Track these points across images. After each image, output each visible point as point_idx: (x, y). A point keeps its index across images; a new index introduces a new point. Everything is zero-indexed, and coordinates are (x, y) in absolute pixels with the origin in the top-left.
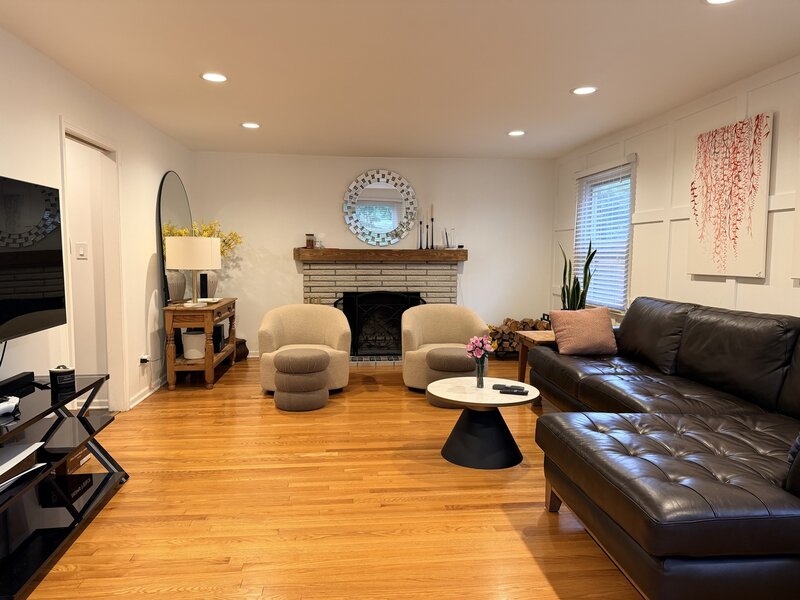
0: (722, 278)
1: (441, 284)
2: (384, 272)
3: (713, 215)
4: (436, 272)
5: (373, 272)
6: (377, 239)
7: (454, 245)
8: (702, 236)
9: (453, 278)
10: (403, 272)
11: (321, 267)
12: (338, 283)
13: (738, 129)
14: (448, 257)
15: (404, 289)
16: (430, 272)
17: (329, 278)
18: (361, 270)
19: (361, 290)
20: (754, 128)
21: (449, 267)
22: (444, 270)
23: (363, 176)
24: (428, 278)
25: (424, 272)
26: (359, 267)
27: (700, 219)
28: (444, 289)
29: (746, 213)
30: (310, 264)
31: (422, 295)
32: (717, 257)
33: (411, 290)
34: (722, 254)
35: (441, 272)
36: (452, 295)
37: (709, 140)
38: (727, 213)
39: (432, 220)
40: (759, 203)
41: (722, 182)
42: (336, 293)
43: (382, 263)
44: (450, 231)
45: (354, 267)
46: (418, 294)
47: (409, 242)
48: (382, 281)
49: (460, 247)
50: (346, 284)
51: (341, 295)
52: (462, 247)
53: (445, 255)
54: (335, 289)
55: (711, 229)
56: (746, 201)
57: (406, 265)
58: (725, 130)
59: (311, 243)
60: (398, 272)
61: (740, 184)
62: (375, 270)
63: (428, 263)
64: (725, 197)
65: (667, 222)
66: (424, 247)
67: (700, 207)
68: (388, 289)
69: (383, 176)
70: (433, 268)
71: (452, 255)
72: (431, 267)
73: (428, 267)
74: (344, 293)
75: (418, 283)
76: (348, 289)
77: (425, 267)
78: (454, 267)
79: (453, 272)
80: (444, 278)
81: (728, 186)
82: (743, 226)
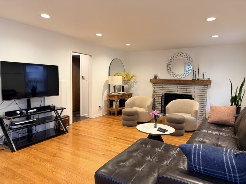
1: (200, 92)
2: (179, 87)
4: (198, 88)
6: (177, 76)
7: (206, 78)
9: (205, 91)
10: (186, 87)
11: (158, 85)
12: (163, 90)
14: (202, 83)
15: (186, 94)
16: (196, 88)
17: (160, 88)
18: (171, 86)
19: (170, 93)
21: (204, 87)
22: (202, 87)
23: (174, 55)
24: (195, 90)
25: (194, 88)
26: (170, 85)
28: (202, 95)
30: (155, 84)
31: (192, 96)
33: (188, 94)
35: (200, 88)
36: (204, 97)
42: (162, 93)
43: (178, 84)
44: (205, 73)
45: (168, 85)
46: (191, 95)
48: (178, 90)
50: (166, 90)
52: (209, 79)
54: (162, 92)
57: (187, 85)
59: (156, 78)
60: (184, 87)
62: (176, 86)
63: (195, 84)
66: (194, 79)
68: (180, 93)
69: (181, 55)
70: (197, 86)
71: (204, 82)
72: (196, 86)
73: (195, 86)
74: (165, 93)
75: (191, 92)
76: (166, 92)
77: (194, 86)
78: (206, 87)
79: (206, 88)
80: (202, 90)
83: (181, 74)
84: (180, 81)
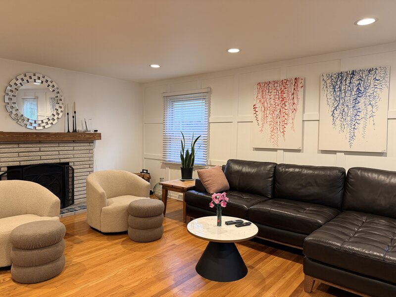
0: (275, 150)
1: (83, 155)
2: (42, 149)
3: (269, 120)
4: (79, 148)
5: (33, 149)
6: (34, 125)
7: (91, 129)
8: (262, 130)
9: (91, 151)
10: (57, 149)
12: (2, 160)
13: (284, 83)
14: (88, 138)
15: (58, 161)
16: (75, 148)
18: (23, 148)
19: (23, 164)
20: (294, 84)
21: (88, 144)
22: (84, 146)
23: (22, 76)
24: (74, 152)
25: (72, 148)
26: (21, 146)
27: (260, 123)
28: (86, 159)
29: (290, 121)
31: (70, 164)
32: (272, 140)
33: (63, 161)
34: (276, 139)
35: (83, 148)
36: (89, 162)
37: (265, 86)
38: (278, 120)
39: (75, 112)
40: (298, 115)
41: (275, 106)
42: (1, 167)
43: (40, 142)
44: (87, 122)
45: (17, 146)
46: (68, 163)
47: (59, 127)
48: (41, 156)
49: (95, 131)
50: (10, 160)
51: (6, 169)
52: (97, 131)
53: (88, 136)
54: (0, 164)
55: (268, 127)
56: (290, 115)
57: (59, 143)
58: (275, 82)
60: (53, 149)
61: (286, 108)
62: (35, 148)
63: (74, 142)
64: (277, 113)
65: (235, 123)
66: (71, 130)
67: (260, 117)
68: (46, 162)
69: (39, 78)
70: (78, 145)
71: (92, 136)
72: (76, 145)
73: (74, 145)
74: (8, 167)
75: (68, 156)
76: (11, 164)
77: (72, 145)
78: (91, 144)
79: (91, 148)
80: (85, 152)
81: (278, 108)
82: (288, 127)
83: (42, 121)
84: (48, 134)
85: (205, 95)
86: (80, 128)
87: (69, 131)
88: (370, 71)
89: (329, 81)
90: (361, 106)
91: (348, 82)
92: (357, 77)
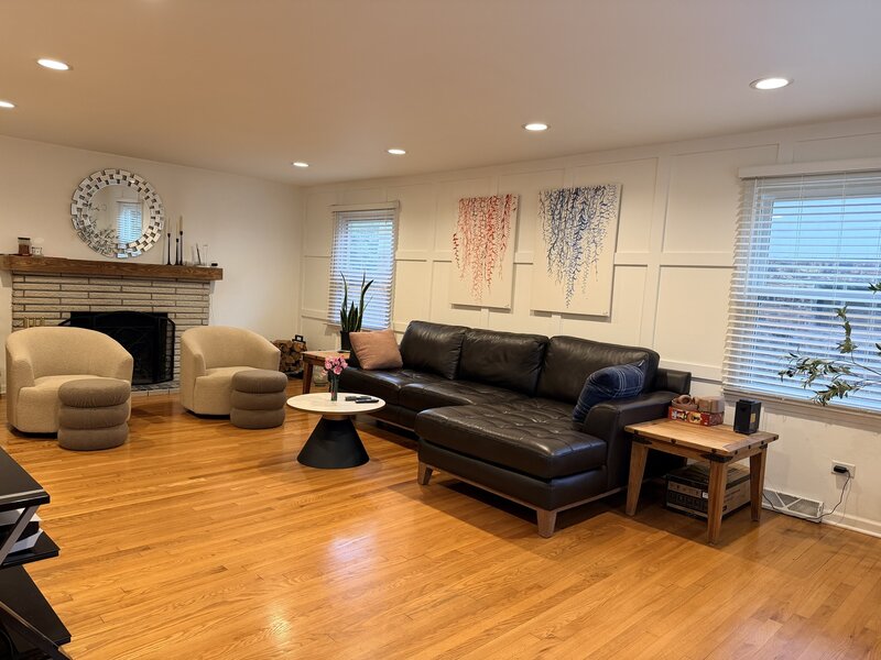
0: (478, 308)
1: (191, 303)
2: (125, 289)
3: (472, 261)
4: (186, 291)
5: (111, 288)
7: (207, 262)
8: (462, 276)
9: (205, 298)
10: (148, 290)
11: (40, 280)
12: (64, 301)
13: (493, 201)
14: (201, 276)
15: (149, 309)
16: (179, 291)
17: (52, 294)
18: (96, 285)
19: (94, 309)
20: (505, 204)
21: (201, 286)
22: (194, 289)
23: (99, 175)
24: (177, 297)
25: (173, 291)
26: (92, 281)
27: (461, 263)
28: (196, 310)
29: (498, 263)
30: (24, 276)
31: (170, 316)
32: (475, 293)
33: (156, 310)
34: (479, 290)
35: (191, 291)
36: (202, 316)
37: (469, 205)
38: (484, 261)
39: (181, 233)
40: (508, 256)
41: (480, 238)
42: (61, 312)
43: (122, 278)
44: (202, 248)
45: (86, 281)
46: (165, 314)
47: (155, 256)
48: (122, 300)
49: (213, 265)
50: (75, 301)
51: (69, 316)
52: (216, 265)
53: (200, 272)
54: (60, 308)
55: (470, 270)
56: (498, 254)
57: (152, 281)
58: (483, 200)
59: (24, 249)
60: (142, 290)
61: (494, 242)
62: (114, 286)
63: (177, 280)
64: (482, 249)
65: (430, 262)
66: (173, 262)
67: (461, 254)
68: (130, 309)
69: (125, 178)
70: (183, 286)
71: (206, 273)
72: (180, 285)
73: (177, 286)
74: (72, 313)
75: (165, 303)
76: (77, 309)
77: (174, 286)
78: (206, 286)
79: (205, 292)
80: (195, 298)
81: (485, 241)
82: (495, 271)
83: (127, 245)
84: (135, 266)
85: (392, 213)
86: (188, 259)
87: (169, 263)
88: (597, 190)
89: (547, 203)
90: (582, 243)
91: (570, 205)
92: (581, 199)
